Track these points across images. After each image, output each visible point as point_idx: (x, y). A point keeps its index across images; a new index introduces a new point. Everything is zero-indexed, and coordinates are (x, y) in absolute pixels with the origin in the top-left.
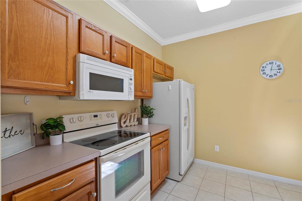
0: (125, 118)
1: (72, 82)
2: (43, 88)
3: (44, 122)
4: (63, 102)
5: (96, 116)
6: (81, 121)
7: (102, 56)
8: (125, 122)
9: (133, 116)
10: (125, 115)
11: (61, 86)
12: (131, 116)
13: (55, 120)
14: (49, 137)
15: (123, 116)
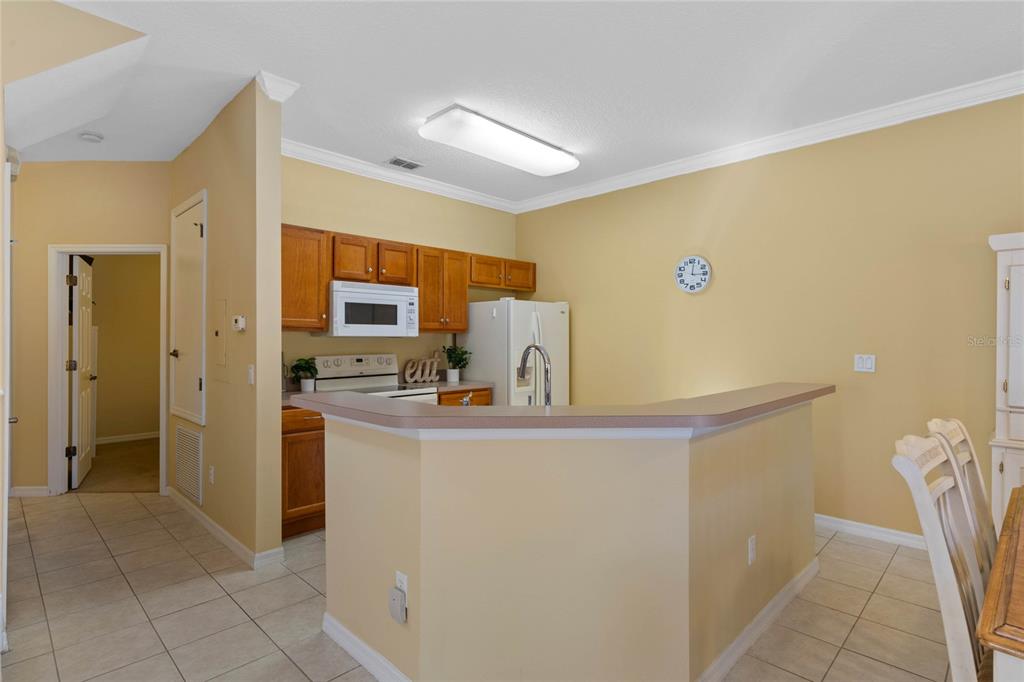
0: (412, 367)
1: (324, 316)
2: (295, 324)
3: (295, 363)
4: (317, 340)
5: (359, 360)
6: (338, 366)
7: (365, 277)
8: (412, 375)
9: (428, 364)
10: (414, 363)
11: (312, 321)
12: (424, 365)
13: (307, 362)
14: (300, 382)
15: (410, 365)
